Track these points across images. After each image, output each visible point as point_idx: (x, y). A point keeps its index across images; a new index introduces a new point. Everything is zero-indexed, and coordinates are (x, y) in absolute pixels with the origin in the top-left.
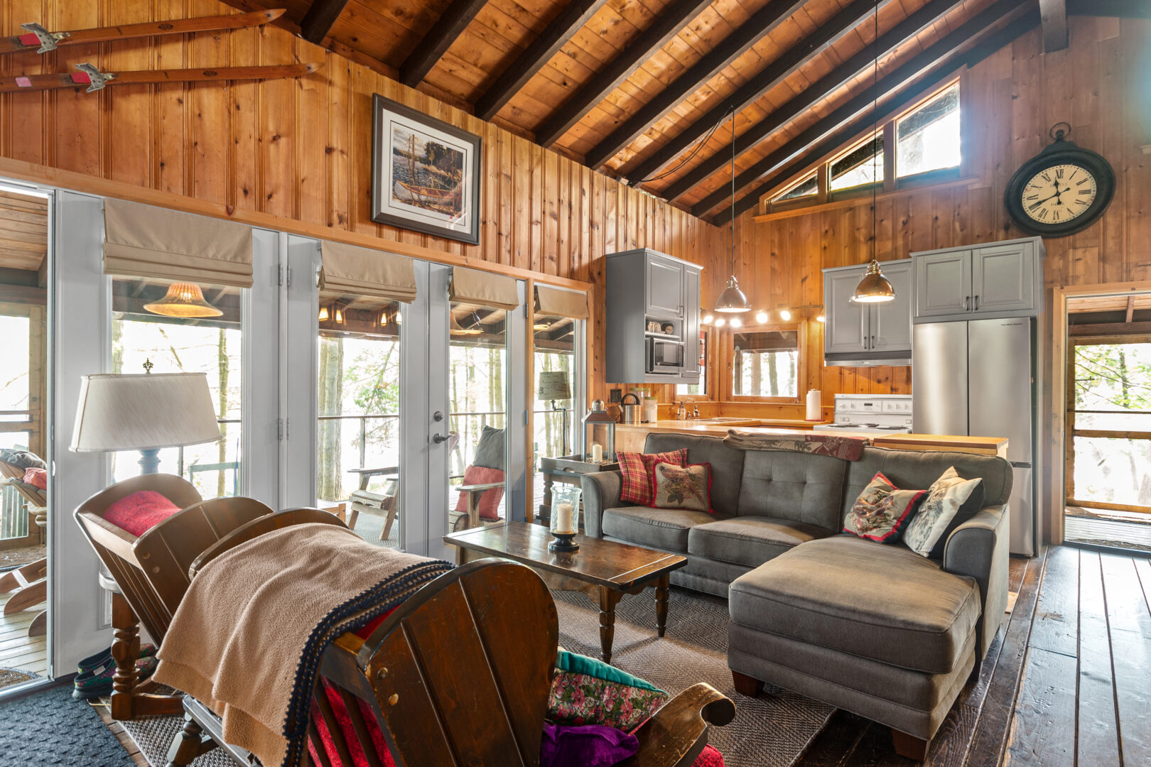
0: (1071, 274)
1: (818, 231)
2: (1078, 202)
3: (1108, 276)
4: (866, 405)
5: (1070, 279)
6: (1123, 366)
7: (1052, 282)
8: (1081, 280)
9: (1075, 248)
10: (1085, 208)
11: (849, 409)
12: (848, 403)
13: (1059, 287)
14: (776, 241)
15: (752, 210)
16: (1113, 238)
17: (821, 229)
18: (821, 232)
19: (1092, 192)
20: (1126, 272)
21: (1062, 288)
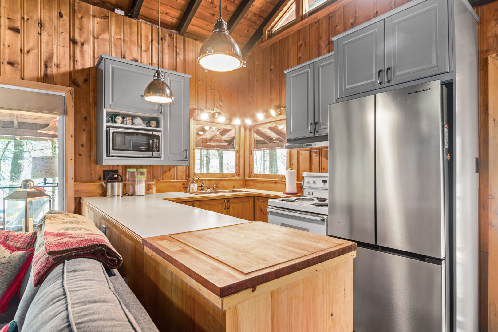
1: (296, 45)
4: (323, 181)
11: (312, 185)
12: (311, 180)
14: (273, 59)
15: (260, 40)
17: (298, 43)
18: (298, 45)
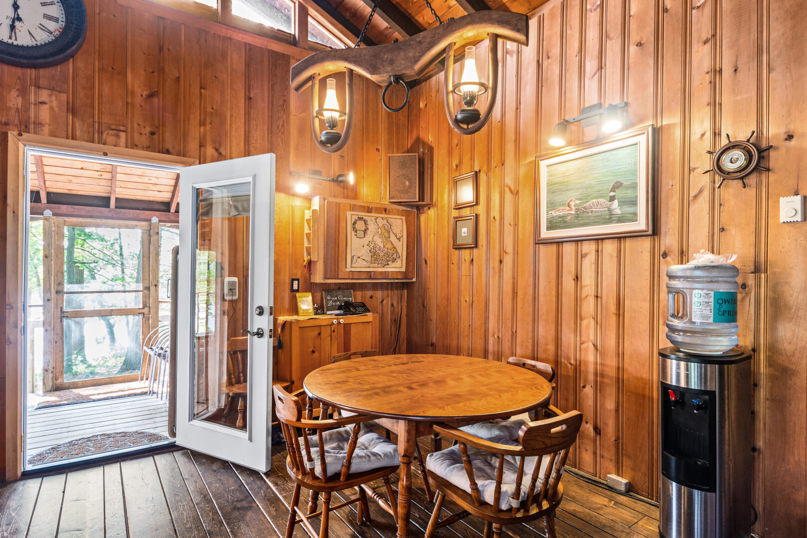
0: (32, 120)
2: (43, 28)
3: (78, 133)
5: (32, 127)
6: (121, 255)
7: (6, 124)
8: (46, 129)
9: (38, 87)
10: (51, 38)
13: (16, 133)
16: (84, 88)
19: (60, 23)
20: (98, 132)
21: (20, 135)
